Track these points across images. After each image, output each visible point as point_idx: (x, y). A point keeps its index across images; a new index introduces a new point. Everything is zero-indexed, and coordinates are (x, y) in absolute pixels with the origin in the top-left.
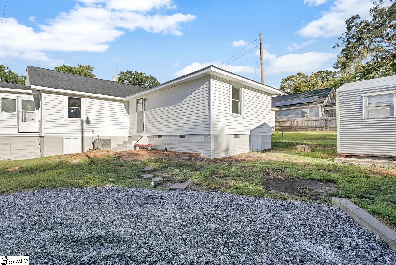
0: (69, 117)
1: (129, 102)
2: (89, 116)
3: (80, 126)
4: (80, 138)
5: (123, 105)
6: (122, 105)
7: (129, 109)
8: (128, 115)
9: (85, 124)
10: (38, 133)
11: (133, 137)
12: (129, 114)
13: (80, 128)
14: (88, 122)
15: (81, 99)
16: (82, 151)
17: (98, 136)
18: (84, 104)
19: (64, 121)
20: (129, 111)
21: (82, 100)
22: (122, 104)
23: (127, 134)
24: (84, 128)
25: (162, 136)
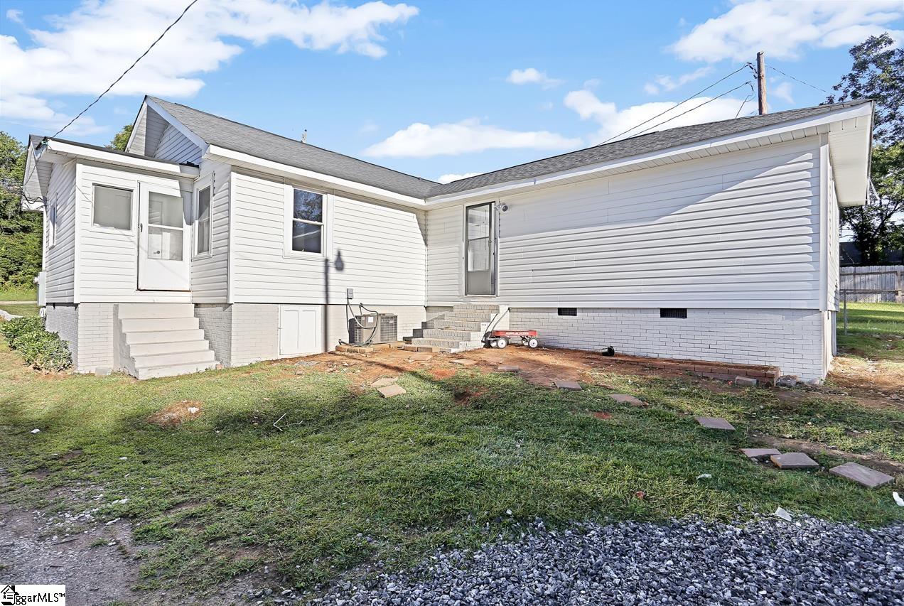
0: (293, 249)
1: (429, 213)
2: (342, 247)
3: (322, 276)
4: (320, 309)
5: (416, 220)
6: (411, 219)
7: (429, 233)
8: (424, 247)
9: (332, 270)
10: (189, 294)
11: (455, 310)
12: (426, 245)
13: (322, 282)
14: (340, 266)
15: (324, 197)
16: (323, 348)
17: (361, 305)
18: (330, 211)
19: (285, 260)
20: (429, 238)
21: (328, 200)
22: (412, 217)
23: (423, 301)
24: (331, 282)
25: (576, 309)
